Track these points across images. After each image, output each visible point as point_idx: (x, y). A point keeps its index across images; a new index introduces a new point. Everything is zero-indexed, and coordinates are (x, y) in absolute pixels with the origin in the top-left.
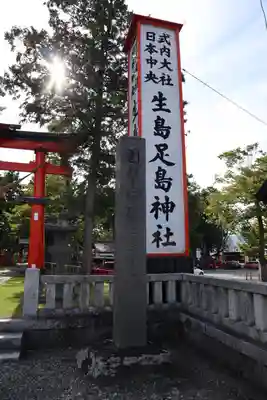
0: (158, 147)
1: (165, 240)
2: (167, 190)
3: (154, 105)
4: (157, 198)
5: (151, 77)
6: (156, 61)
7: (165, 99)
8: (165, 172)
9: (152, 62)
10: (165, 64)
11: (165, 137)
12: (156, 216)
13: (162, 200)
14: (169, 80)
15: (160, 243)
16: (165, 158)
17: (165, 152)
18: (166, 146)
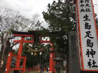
0: (87, 33)
1: (93, 65)
2: (92, 47)
3: (84, 19)
4: (88, 50)
5: (82, 10)
6: (84, 5)
7: (88, 16)
8: (90, 41)
9: (82, 6)
10: (87, 5)
11: (89, 29)
12: (88, 56)
13: (90, 50)
14: (89, 10)
15: (91, 66)
16: (90, 36)
17: (90, 34)
18: (90, 32)
